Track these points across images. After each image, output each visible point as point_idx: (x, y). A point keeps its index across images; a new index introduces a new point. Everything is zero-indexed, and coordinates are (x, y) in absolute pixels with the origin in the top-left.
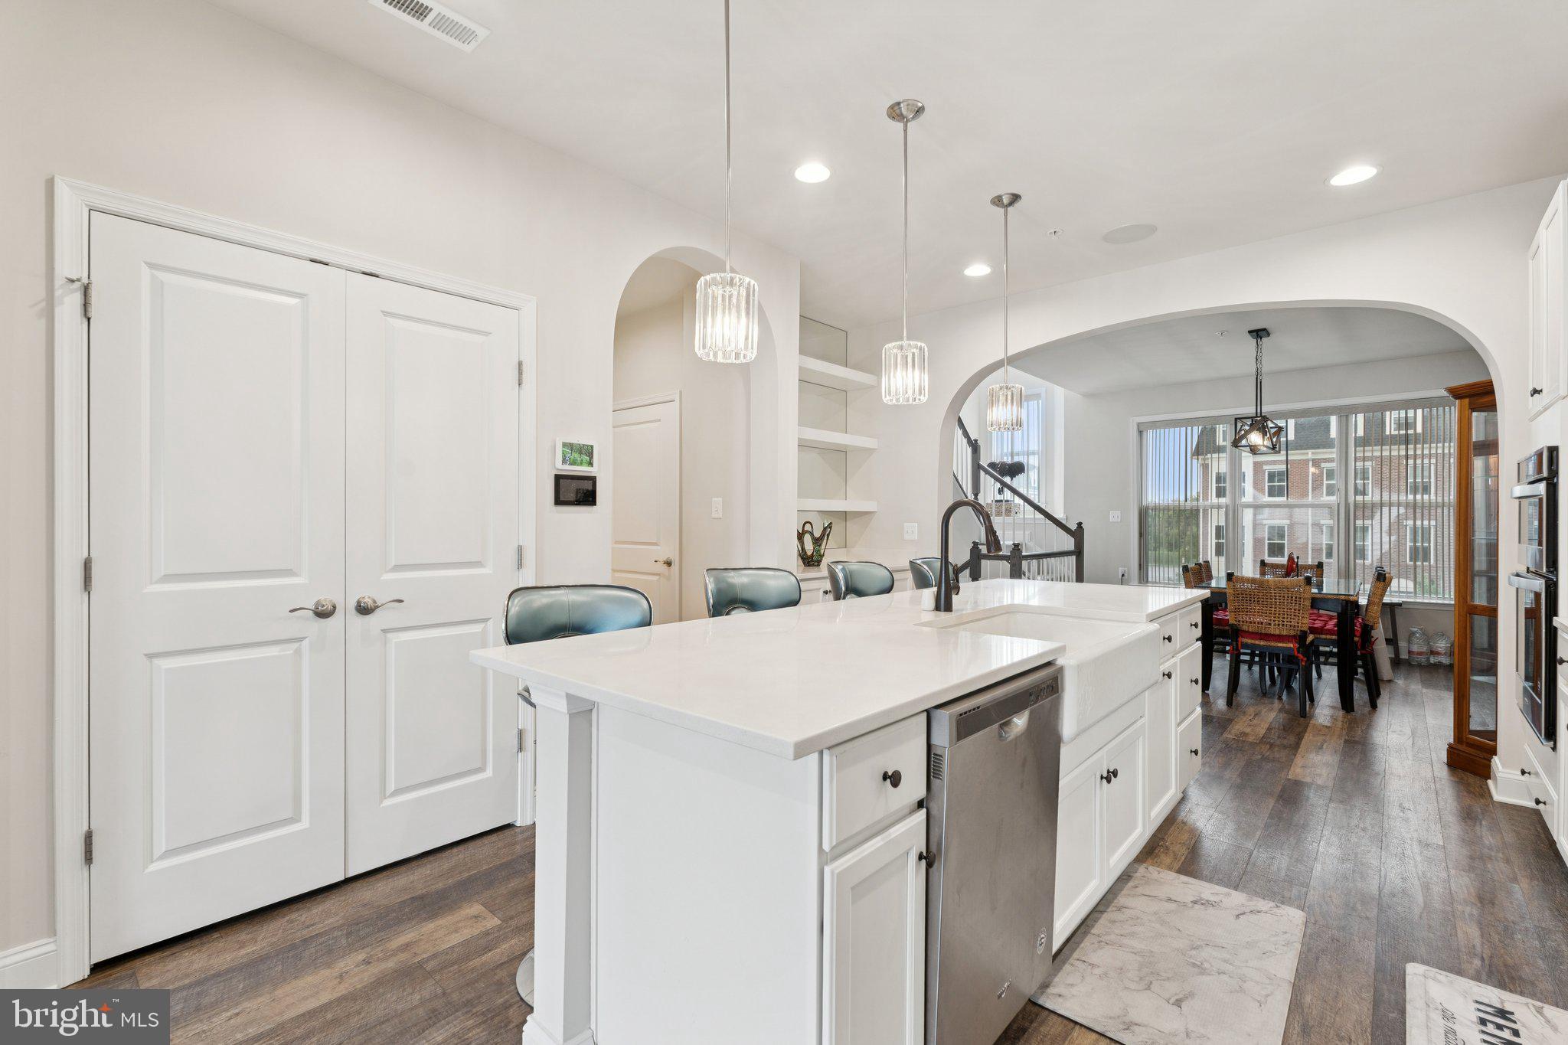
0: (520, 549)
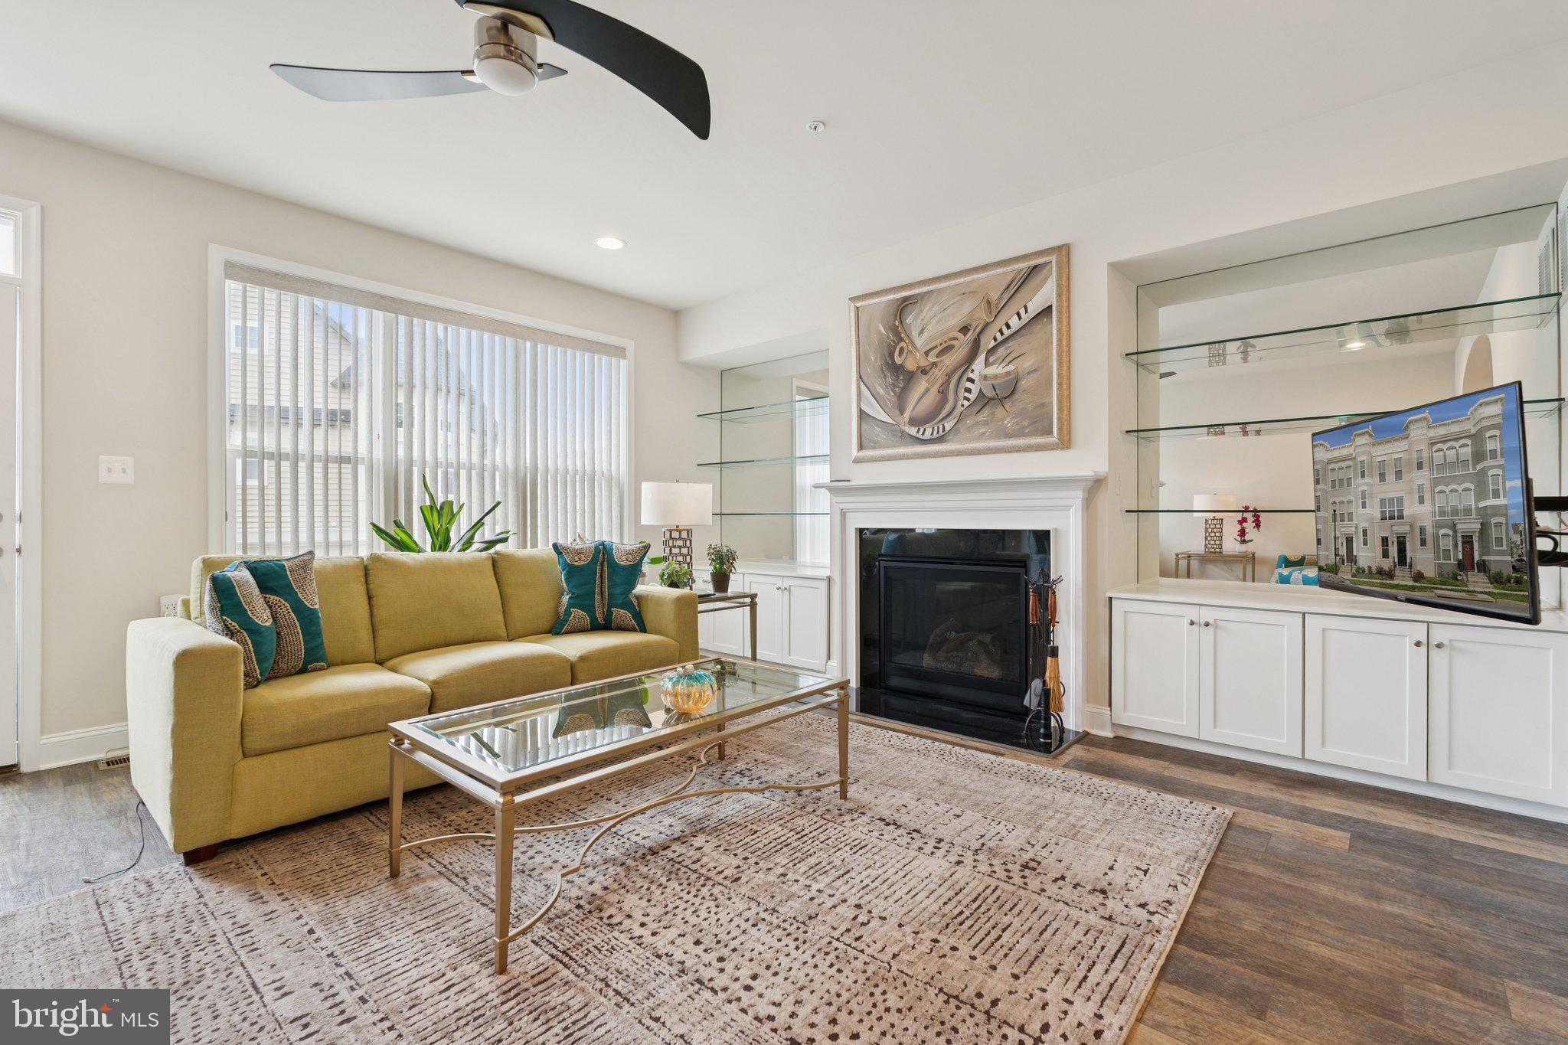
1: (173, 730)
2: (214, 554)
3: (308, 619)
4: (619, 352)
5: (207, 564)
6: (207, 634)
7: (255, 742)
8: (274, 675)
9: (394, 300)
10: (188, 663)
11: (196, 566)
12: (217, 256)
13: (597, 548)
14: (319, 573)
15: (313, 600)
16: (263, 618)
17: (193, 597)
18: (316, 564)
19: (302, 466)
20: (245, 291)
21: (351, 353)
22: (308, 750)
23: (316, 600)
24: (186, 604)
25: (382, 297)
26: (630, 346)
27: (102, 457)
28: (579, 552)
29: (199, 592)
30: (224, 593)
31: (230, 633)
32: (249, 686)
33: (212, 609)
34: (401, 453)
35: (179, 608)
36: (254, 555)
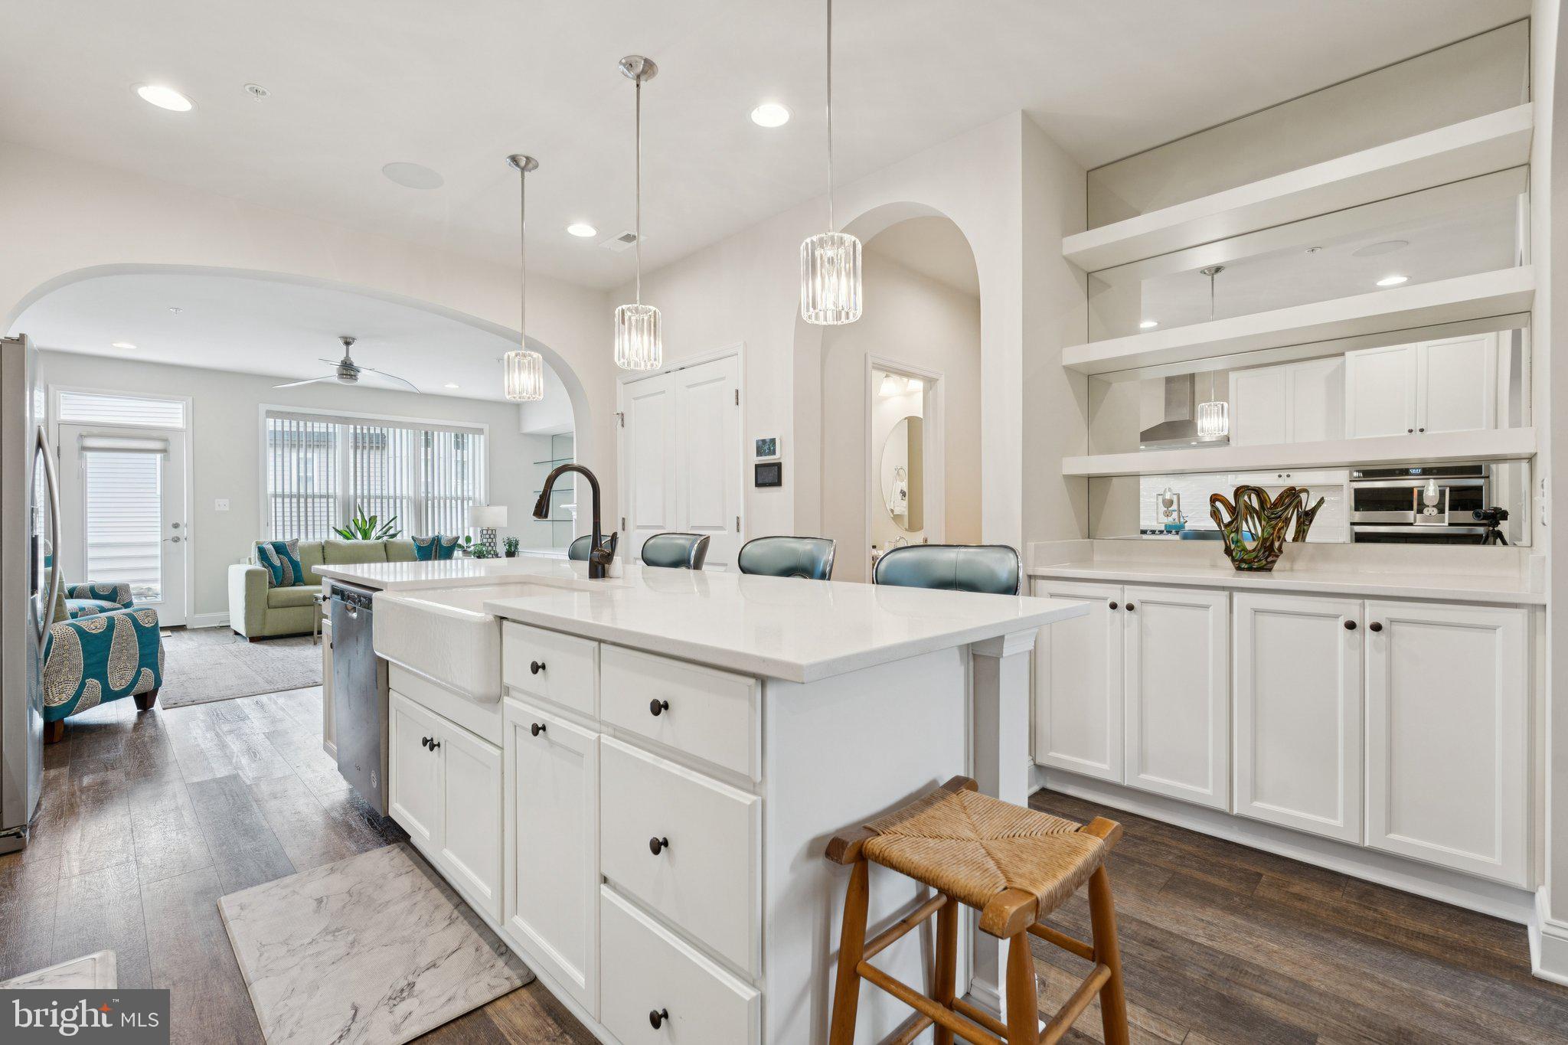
0: (738, 518)
1: (245, 618)
2: (261, 540)
3: (295, 565)
4: (480, 431)
5: (257, 543)
6: (257, 566)
7: (272, 603)
8: (281, 584)
9: (346, 418)
10: (250, 575)
11: (254, 544)
12: (263, 408)
13: (434, 539)
14: (301, 548)
15: (297, 557)
16: (277, 562)
17: (252, 557)
18: (300, 543)
19: (302, 500)
20: (275, 422)
21: (325, 452)
22: (291, 609)
23: (299, 557)
24: (250, 559)
25: (340, 417)
26: (486, 427)
27: (216, 500)
28: (423, 540)
29: (254, 554)
30: (262, 553)
31: (264, 566)
32: (270, 587)
33: (258, 558)
34: (352, 492)
35: (247, 560)
36: (274, 540)
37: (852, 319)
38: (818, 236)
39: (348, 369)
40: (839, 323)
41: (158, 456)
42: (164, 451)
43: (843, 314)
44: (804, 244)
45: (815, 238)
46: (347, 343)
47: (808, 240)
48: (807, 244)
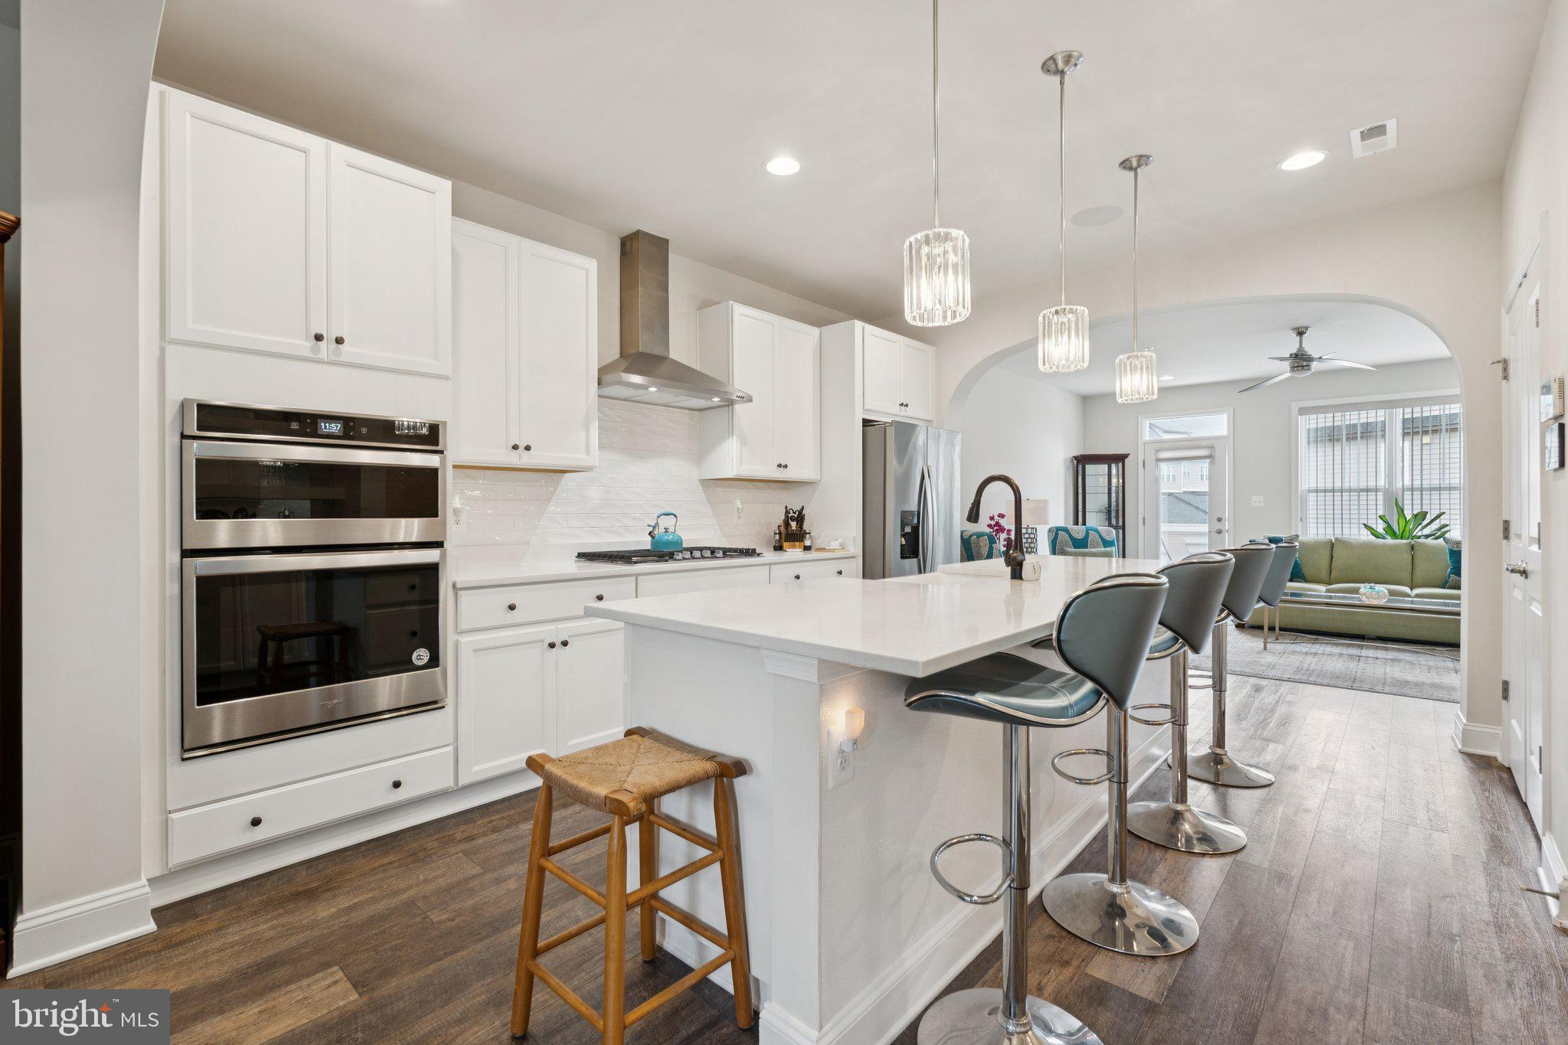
27: (1252, 496)
34: (1400, 484)
37: (958, 320)
38: (923, 233)
39: (1300, 360)
40: (946, 324)
41: (1208, 460)
42: (1210, 457)
43: (949, 314)
44: (907, 243)
45: (919, 236)
46: (1300, 333)
47: (912, 239)
48: (911, 243)
